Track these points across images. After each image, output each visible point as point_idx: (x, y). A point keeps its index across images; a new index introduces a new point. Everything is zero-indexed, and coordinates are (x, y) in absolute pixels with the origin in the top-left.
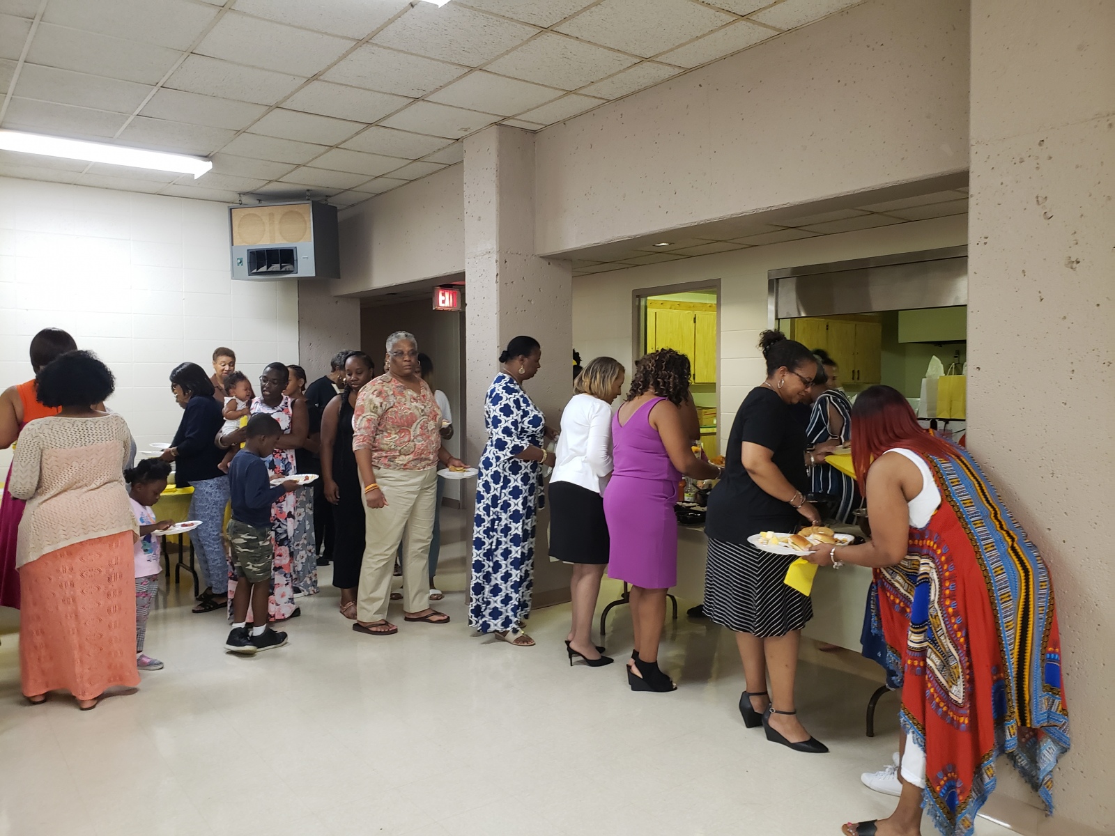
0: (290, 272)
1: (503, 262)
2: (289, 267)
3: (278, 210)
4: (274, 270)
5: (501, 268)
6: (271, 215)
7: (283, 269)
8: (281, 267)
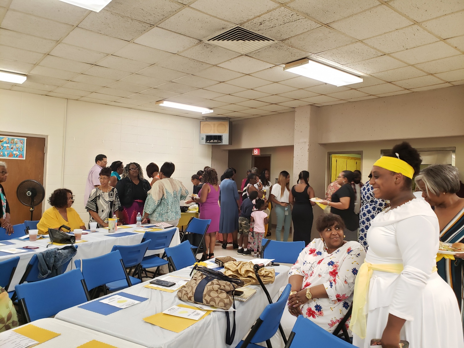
0: (220, 143)
1: (310, 145)
2: (220, 141)
3: (217, 123)
4: (215, 142)
5: (310, 147)
6: (214, 124)
7: (218, 142)
8: (218, 141)
